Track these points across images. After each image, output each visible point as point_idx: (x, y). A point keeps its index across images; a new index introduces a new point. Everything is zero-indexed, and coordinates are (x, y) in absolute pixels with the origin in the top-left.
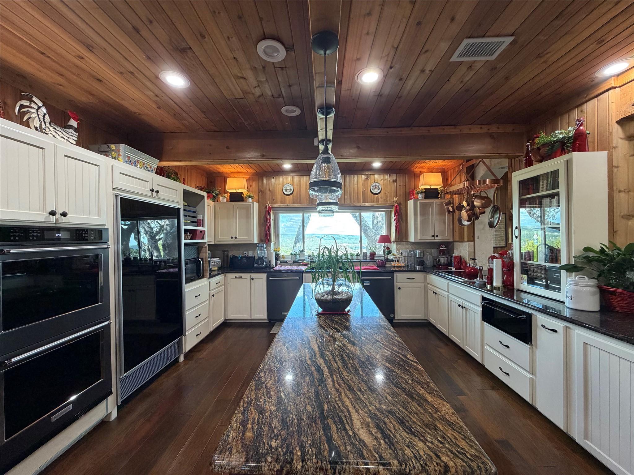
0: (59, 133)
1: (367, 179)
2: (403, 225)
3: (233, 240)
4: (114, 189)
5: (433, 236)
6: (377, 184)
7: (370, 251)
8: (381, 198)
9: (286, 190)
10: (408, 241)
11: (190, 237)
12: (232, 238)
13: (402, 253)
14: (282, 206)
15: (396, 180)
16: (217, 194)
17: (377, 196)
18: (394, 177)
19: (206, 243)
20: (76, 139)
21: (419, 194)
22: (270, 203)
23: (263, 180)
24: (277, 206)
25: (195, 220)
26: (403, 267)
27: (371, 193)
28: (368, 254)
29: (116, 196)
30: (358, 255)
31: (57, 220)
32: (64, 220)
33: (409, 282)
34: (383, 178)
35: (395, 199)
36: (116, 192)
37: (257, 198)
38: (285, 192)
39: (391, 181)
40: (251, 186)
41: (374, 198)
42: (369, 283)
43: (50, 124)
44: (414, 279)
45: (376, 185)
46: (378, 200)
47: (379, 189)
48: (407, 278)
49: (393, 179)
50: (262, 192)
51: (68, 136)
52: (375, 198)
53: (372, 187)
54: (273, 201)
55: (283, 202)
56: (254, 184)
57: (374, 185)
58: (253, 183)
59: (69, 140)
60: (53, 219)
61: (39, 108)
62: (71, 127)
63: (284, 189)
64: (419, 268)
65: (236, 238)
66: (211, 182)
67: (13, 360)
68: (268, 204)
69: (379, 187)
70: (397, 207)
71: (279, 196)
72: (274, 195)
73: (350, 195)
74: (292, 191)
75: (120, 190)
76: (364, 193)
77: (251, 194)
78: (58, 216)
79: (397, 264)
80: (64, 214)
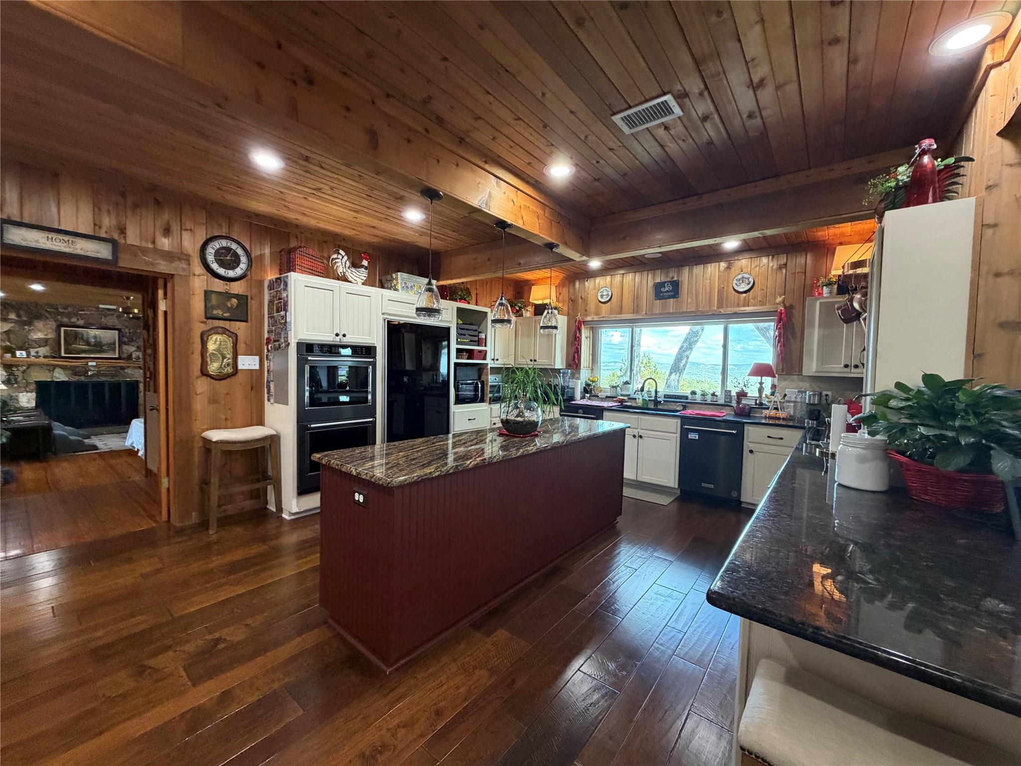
0: (354, 273)
1: (729, 268)
2: (795, 346)
3: (532, 363)
4: (383, 314)
5: (846, 366)
6: (746, 276)
7: (738, 390)
8: (754, 298)
9: (602, 296)
10: (802, 375)
11: (467, 356)
12: (531, 360)
13: (785, 395)
14: (596, 319)
15: (786, 265)
16: (520, 308)
17: (744, 295)
18: (783, 259)
19: (487, 364)
20: (366, 275)
21: (825, 287)
22: (581, 315)
23: (574, 285)
24: (589, 319)
25: (476, 339)
26: (784, 419)
27: (734, 292)
28: (734, 394)
29: (385, 320)
30: (713, 395)
31: (340, 339)
32: (345, 339)
33: (770, 443)
34: (758, 263)
35: (779, 299)
36: (386, 316)
37: (567, 309)
38: (602, 300)
39: (775, 267)
40: (560, 294)
41: (739, 299)
42: (697, 436)
43: (349, 268)
44: (781, 439)
45: (743, 277)
46: (746, 302)
47: (749, 284)
48: (769, 437)
49: (779, 263)
50: (573, 301)
51: (360, 274)
52: (742, 299)
53: (735, 281)
54: (586, 312)
55: (597, 314)
56: (565, 291)
57: (740, 277)
58: (562, 290)
59: (361, 277)
60: (338, 339)
61: (343, 257)
62: (363, 266)
63: (599, 294)
64: (808, 423)
65: (535, 361)
66: (519, 293)
67: (312, 426)
68: (579, 317)
69: (750, 279)
70: (781, 313)
71: (592, 306)
72: (587, 304)
73: (697, 296)
74: (609, 297)
75: (389, 314)
76: (721, 291)
77: (560, 305)
78: (341, 336)
79: (773, 413)
80: (344, 336)
